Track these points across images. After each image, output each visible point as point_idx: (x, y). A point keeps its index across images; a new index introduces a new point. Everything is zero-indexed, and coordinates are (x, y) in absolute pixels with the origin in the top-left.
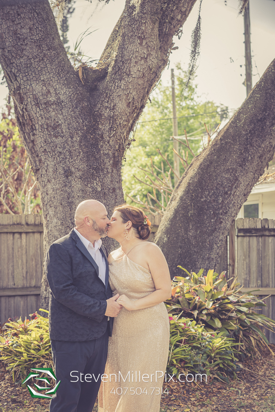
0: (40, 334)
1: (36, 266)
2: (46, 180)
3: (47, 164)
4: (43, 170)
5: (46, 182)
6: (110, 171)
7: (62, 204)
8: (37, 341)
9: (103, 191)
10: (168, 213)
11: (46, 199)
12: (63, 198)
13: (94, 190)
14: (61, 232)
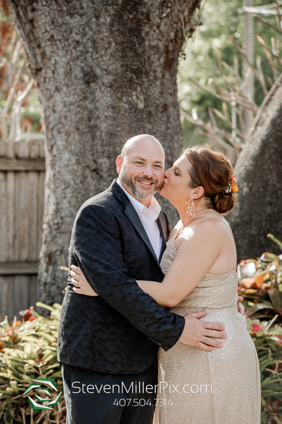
0: (38, 348)
2: (53, 88)
3: (55, 61)
4: (48, 70)
5: (52, 90)
7: (78, 129)
9: (147, 109)
11: (51, 119)
12: (81, 119)
13: (133, 108)
14: (76, 176)
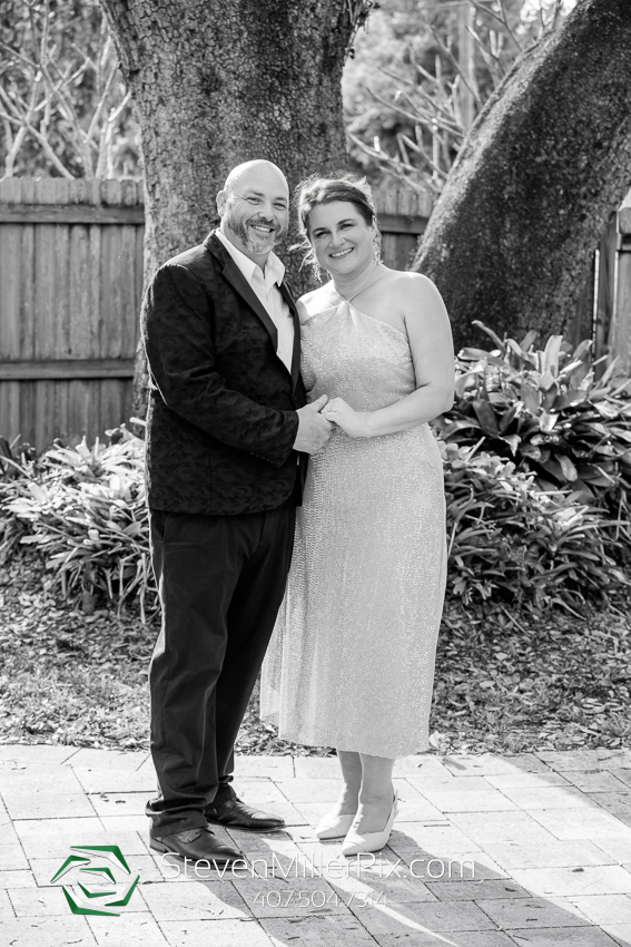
0: (130, 483)
1: (124, 307)
2: (156, 98)
3: (159, 58)
4: (148, 73)
5: (154, 103)
6: (314, 80)
7: (192, 161)
8: (124, 499)
9: (295, 130)
10: (454, 188)
11: (153, 145)
12: (197, 144)
13: (275, 128)
14: (189, 230)
